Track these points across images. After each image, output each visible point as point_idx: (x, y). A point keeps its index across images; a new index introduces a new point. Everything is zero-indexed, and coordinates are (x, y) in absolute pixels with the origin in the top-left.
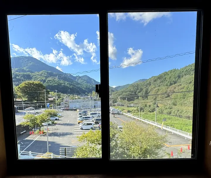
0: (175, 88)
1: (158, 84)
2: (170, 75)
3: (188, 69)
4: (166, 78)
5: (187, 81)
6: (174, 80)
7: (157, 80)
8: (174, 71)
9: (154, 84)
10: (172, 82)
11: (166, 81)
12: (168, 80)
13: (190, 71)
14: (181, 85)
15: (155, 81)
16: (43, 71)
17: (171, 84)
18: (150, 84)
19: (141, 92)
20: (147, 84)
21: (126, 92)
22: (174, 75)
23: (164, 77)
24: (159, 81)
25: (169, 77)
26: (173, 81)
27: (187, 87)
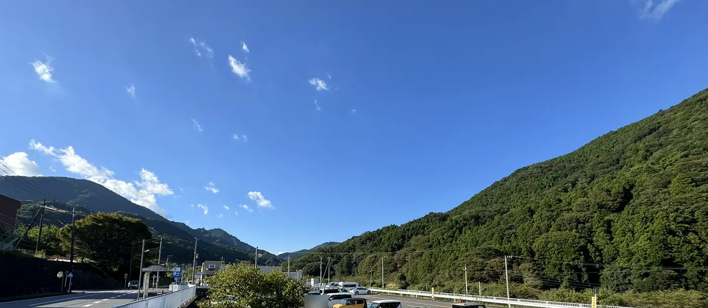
1: (368, 249)
7: (366, 241)
9: (363, 249)
13: (419, 229)
15: (363, 243)
16: (120, 212)
18: (354, 249)
19: (339, 263)
20: (349, 249)
21: (310, 262)
23: (378, 238)
24: (369, 244)
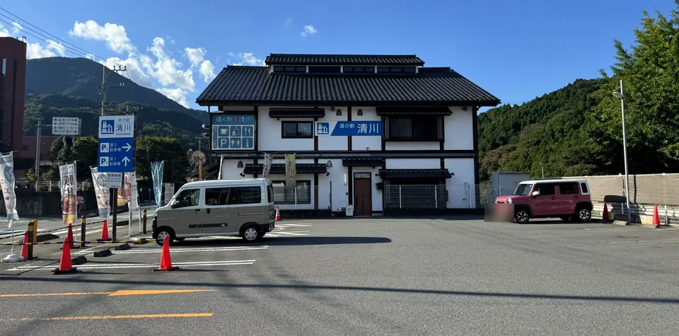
0: (500, 156)
2: (493, 122)
3: (539, 108)
4: (483, 129)
5: (530, 140)
6: (503, 134)
8: (504, 113)
10: (497, 141)
11: (484, 137)
12: (489, 136)
14: (514, 149)
17: (495, 146)
22: (503, 124)
25: (490, 126)
26: (502, 138)
27: (526, 155)
